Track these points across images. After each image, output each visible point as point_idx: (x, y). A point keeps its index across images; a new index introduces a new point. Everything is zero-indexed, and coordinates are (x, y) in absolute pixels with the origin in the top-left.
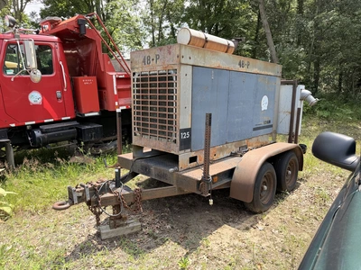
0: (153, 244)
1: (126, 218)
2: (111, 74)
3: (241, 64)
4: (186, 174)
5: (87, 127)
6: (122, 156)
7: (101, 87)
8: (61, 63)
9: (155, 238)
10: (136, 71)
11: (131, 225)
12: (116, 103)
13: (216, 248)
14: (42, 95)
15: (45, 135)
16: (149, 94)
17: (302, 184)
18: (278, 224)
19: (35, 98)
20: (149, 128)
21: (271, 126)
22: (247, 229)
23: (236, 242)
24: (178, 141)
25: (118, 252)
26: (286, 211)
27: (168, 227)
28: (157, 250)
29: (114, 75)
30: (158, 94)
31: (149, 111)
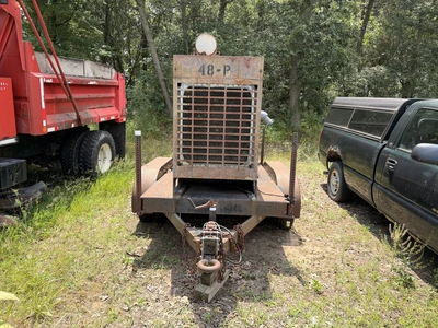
2: (37, 75)
7: (20, 97)
9: (253, 278)
10: (183, 81)
12: (44, 122)
16: (209, 112)
20: (208, 154)
27: (248, 263)
28: (272, 287)
29: (41, 78)
30: (225, 113)
31: (208, 133)
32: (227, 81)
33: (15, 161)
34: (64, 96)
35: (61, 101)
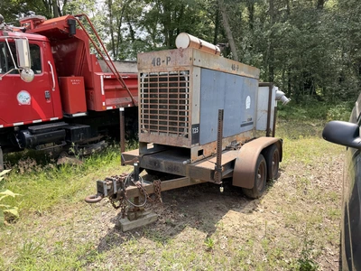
0: (173, 230)
1: (143, 211)
2: (98, 74)
3: (233, 68)
4: (198, 166)
5: (74, 128)
6: (125, 153)
7: (89, 88)
8: (49, 62)
9: (173, 226)
10: (143, 71)
11: (148, 216)
12: (104, 104)
13: (230, 229)
14: (31, 95)
15: (35, 136)
16: (158, 93)
17: (282, 174)
18: (274, 206)
19: (24, 98)
20: (158, 125)
21: (252, 123)
22: (250, 212)
23: (246, 223)
24: (190, 136)
25: (143, 240)
26: (277, 196)
27: (182, 215)
28: (179, 235)
29: (102, 76)
30: (168, 93)
31: (158, 109)
32: (169, 69)
33: (84, 126)
34: (120, 87)
35: (120, 90)
